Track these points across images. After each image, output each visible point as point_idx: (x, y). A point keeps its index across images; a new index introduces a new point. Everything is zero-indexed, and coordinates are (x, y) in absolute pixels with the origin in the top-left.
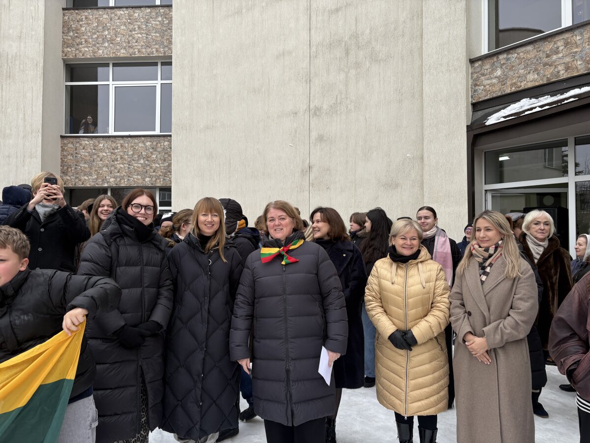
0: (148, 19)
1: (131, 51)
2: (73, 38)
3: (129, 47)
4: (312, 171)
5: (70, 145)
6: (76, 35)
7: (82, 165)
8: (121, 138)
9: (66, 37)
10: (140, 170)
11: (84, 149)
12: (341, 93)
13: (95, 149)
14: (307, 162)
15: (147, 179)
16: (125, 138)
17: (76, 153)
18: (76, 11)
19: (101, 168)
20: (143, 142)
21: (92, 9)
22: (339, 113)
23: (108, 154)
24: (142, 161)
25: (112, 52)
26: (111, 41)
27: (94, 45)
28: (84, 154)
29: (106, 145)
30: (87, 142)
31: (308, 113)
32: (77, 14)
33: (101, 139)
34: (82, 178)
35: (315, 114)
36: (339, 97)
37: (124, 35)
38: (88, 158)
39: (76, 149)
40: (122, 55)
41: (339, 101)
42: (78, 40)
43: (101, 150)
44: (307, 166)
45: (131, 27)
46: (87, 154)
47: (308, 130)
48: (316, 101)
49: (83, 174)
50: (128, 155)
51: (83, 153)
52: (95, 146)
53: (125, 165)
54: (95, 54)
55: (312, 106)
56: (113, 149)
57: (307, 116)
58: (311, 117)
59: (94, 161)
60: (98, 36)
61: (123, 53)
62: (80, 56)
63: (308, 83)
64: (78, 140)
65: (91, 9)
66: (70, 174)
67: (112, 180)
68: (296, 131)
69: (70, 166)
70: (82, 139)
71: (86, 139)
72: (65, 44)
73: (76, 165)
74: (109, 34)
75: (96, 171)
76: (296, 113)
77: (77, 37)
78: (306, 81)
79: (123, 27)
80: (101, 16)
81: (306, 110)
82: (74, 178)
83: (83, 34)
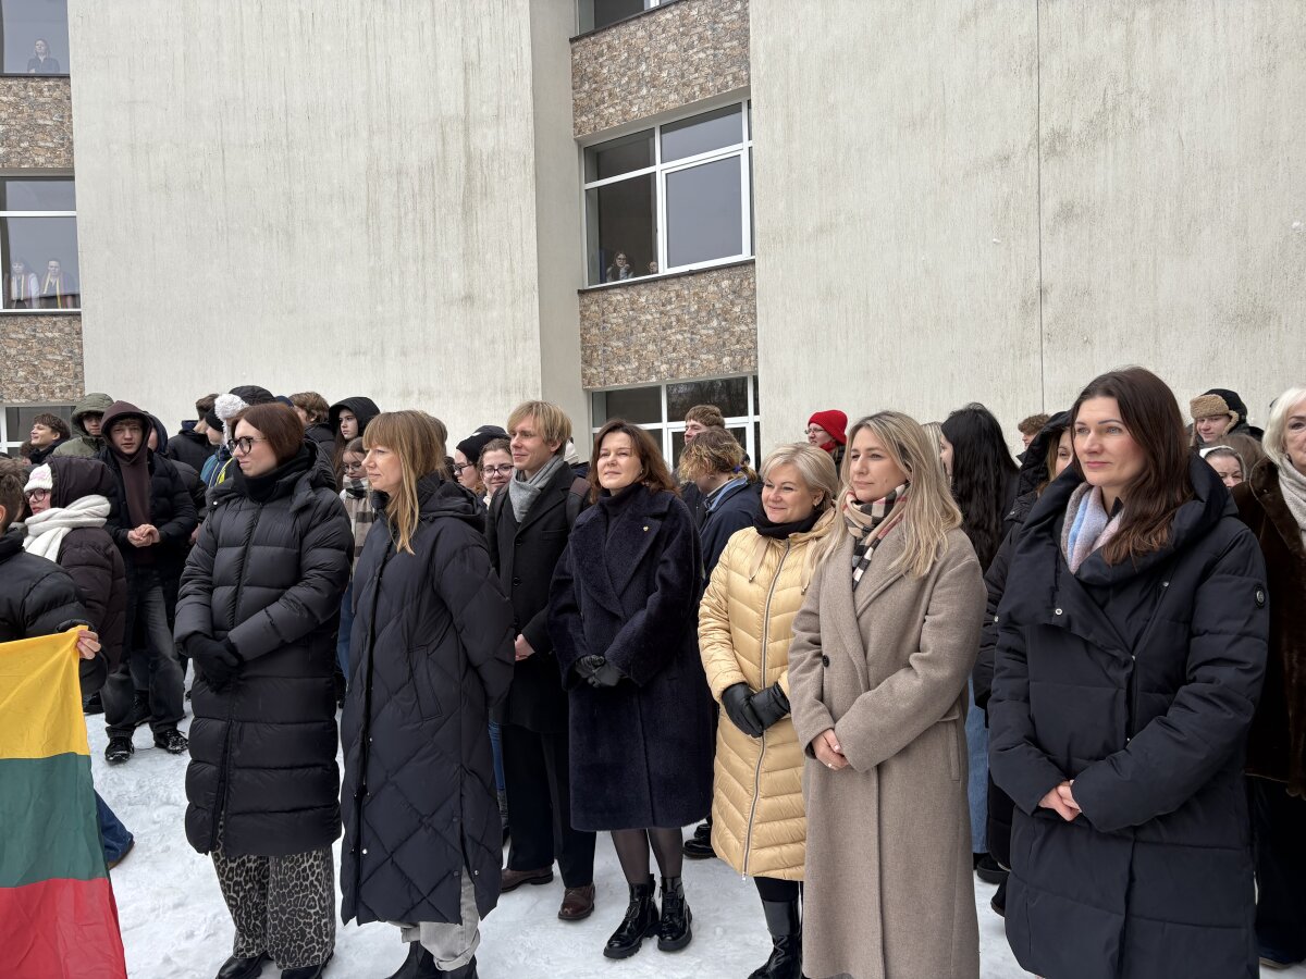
0: (716, 15)
1: (687, 91)
2: (589, 96)
3: (684, 84)
4: (1046, 302)
5: (594, 308)
6: (594, 86)
7: (614, 344)
8: (674, 280)
9: (579, 96)
10: (712, 341)
11: (615, 310)
12: (1116, 81)
13: (633, 310)
14: (1037, 279)
15: (726, 360)
16: (683, 279)
17: (604, 322)
18: (592, 38)
19: (644, 346)
20: (715, 282)
21: (618, 24)
22: (1111, 134)
23: (655, 316)
24: (715, 323)
25: (654, 103)
26: (653, 82)
27: (624, 99)
28: (615, 321)
29: (651, 297)
30: (620, 298)
31: (1036, 151)
32: (594, 43)
33: (642, 287)
34: (615, 369)
35: (1053, 151)
36: (1109, 92)
37: (673, 63)
38: (622, 329)
39: (603, 314)
40: (672, 106)
41: (1110, 105)
42: (598, 96)
43: (644, 310)
44: (1035, 289)
45: (686, 41)
46: (620, 321)
47: (1035, 195)
48: (1055, 116)
49: (615, 361)
50: (689, 313)
51: (614, 319)
52: (633, 302)
53: (686, 335)
54: (627, 117)
55: (1043, 133)
56: (663, 305)
57: (1032, 160)
58: (1042, 161)
59: (632, 333)
60: (629, 79)
61: (673, 101)
62: (603, 127)
63: (1035, 71)
64: (605, 295)
65: (615, 26)
66: (596, 363)
67: (664, 367)
68: (1007, 204)
69: (595, 349)
70: (611, 291)
71: (618, 291)
72: (579, 109)
73: (605, 345)
74: (647, 69)
75: (637, 352)
76: (1007, 158)
77: (595, 89)
78: (1030, 69)
79: (671, 47)
80: (633, 34)
81: (1030, 145)
82: (602, 370)
83: (605, 81)
